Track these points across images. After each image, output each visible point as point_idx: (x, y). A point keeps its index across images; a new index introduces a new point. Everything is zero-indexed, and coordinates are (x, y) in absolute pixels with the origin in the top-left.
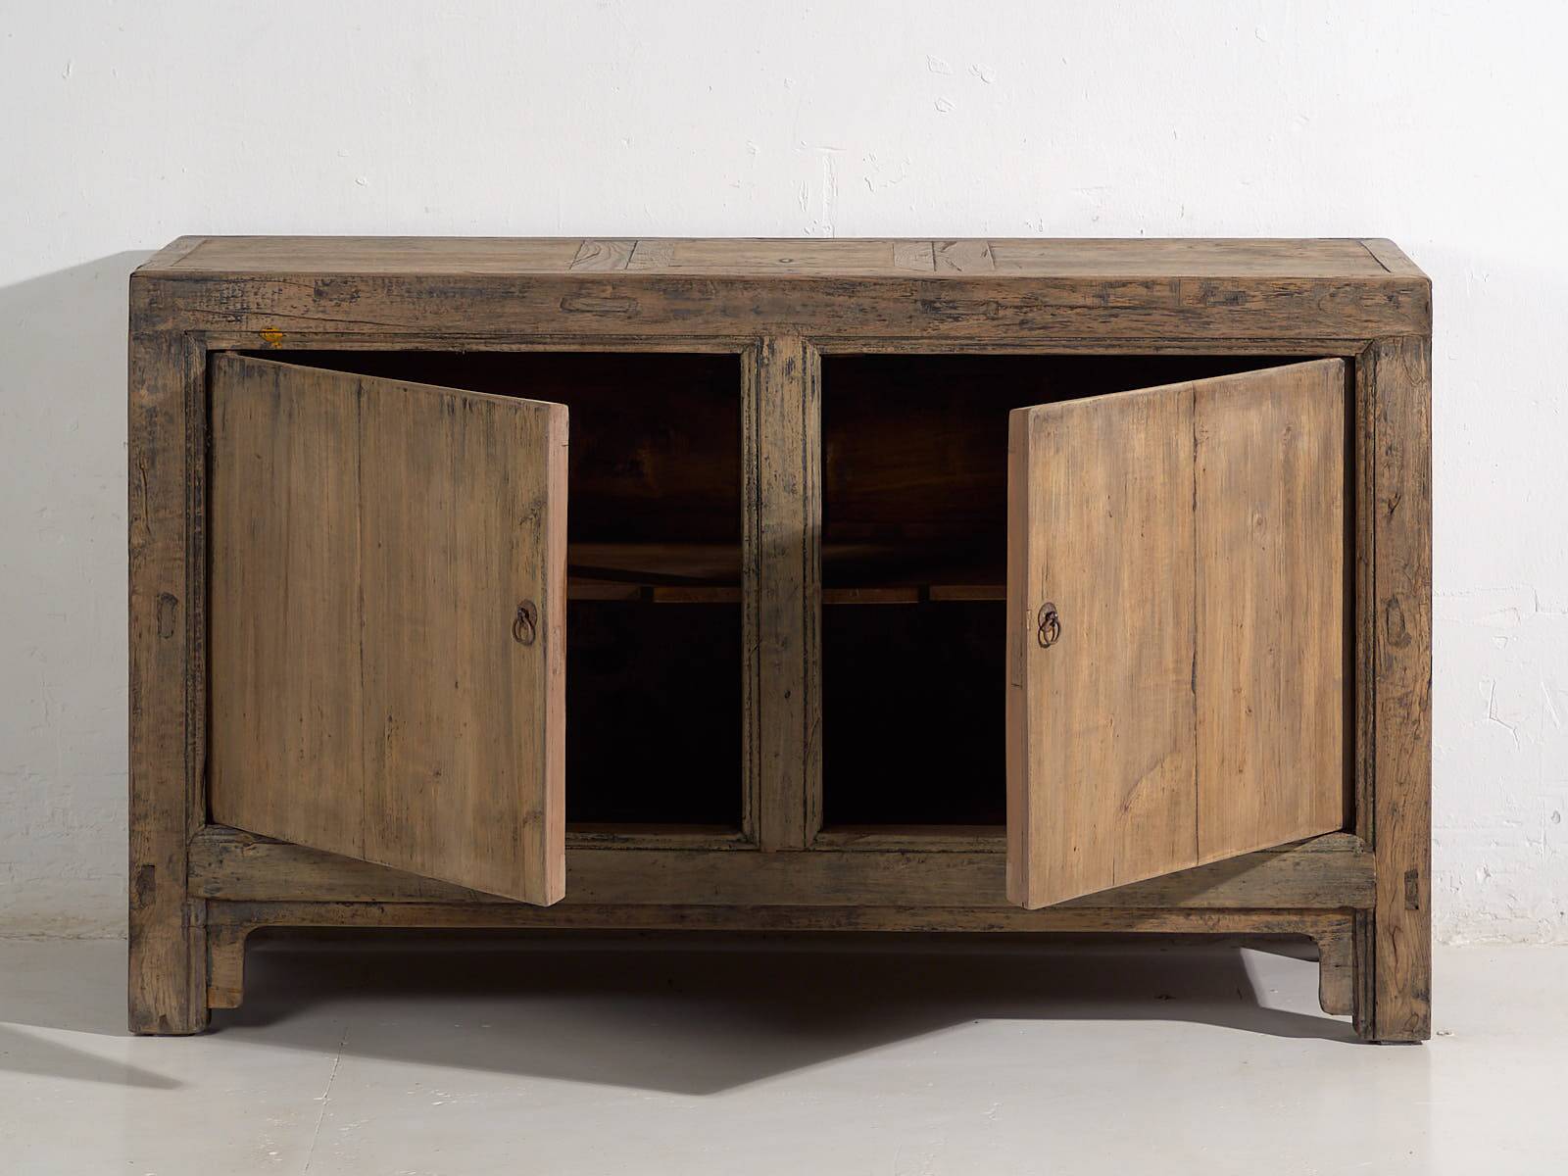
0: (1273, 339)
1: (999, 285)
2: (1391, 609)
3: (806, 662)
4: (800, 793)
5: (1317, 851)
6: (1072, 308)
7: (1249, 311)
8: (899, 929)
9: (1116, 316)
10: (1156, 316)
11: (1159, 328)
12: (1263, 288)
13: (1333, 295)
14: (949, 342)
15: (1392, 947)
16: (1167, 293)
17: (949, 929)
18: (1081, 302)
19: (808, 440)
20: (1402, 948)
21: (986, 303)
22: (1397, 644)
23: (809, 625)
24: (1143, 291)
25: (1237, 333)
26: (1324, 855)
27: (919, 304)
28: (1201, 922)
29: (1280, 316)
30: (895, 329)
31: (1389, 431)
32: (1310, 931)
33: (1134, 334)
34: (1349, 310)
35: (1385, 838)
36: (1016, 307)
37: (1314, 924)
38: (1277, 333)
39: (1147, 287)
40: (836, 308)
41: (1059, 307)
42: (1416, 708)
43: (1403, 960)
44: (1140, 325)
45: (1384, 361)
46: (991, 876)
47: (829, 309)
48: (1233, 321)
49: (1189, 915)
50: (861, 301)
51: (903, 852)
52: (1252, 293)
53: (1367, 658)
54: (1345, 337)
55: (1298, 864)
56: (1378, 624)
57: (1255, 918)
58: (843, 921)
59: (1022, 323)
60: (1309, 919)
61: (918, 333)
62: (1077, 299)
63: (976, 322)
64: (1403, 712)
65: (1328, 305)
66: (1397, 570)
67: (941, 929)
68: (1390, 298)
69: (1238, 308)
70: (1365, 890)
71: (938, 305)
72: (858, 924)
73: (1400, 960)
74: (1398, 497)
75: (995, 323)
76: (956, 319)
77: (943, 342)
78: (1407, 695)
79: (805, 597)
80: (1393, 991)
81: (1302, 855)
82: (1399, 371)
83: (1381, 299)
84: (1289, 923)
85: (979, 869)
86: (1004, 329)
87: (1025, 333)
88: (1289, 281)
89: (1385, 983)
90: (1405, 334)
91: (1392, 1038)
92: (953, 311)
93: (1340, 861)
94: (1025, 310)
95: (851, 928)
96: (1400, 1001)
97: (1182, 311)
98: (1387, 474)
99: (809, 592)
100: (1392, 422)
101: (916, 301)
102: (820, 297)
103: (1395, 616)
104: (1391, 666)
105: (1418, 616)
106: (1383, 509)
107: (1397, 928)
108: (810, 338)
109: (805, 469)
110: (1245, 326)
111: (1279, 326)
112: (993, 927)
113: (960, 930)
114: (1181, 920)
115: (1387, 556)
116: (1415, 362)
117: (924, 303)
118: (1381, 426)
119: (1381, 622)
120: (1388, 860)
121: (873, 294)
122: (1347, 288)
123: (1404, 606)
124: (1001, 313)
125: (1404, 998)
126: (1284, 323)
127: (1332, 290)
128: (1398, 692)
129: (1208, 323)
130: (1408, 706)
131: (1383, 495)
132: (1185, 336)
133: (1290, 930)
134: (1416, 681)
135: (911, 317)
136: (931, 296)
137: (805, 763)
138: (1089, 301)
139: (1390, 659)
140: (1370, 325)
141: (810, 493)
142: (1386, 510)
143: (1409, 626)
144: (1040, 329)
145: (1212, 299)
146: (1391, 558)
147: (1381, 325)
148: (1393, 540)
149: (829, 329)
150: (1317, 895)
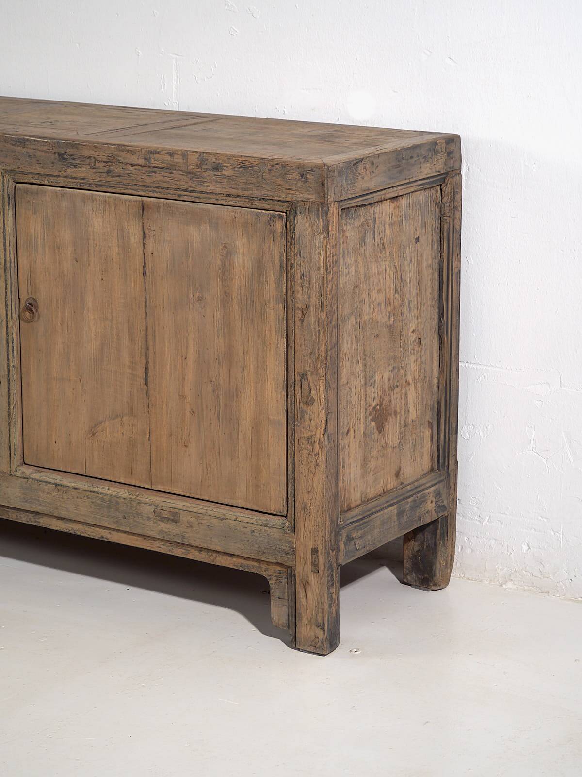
0: (239, 196)
1: (95, 147)
2: (303, 380)
3: (8, 366)
4: (7, 441)
5: (264, 526)
6: (133, 165)
7: (224, 176)
8: (58, 529)
9: (155, 173)
10: (176, 175)
11: (178, 183)
12: (231, 162)
13: (270, 170)
14: (73, 180)
15: (304, 594)
16: (181, 161)
17: (82, 534)
18: (137, 162)
19: (7, 233)
20: (309, 595)
21: (89, 158)
22: (306, 403)
23: (11, 344)
24: (168, 158)
25: (218, 190)
26: (267, 529)
27: (57, 155)
28: (207, 556)
29: (242, 181)
30: (46, 170)
31: (302, 264)
32: (264, 574)
33: (165, 185)
34: (279, 181)
35: (300, 525)
36: (104, 162)
37: (266, 570)
38: (240, 193)
39: (170, 155)
40: (17, 154)
41: (126, 164)
42: (317, 446)
43: (310, 602)
44: (168, 179)
45: (299, 217)
46: (98, 508)
47: (13, 154)
48: (217, 182)
49: (201, 551)
50: (29, 150)
51: (56, 485)
52: (226, 165)
53: (292, 409)
54: (278, 198)
55: (254, 531)
56: (296, 388)
57: (235, 560)
58: (32, 520)
59: (108, 172)
60: (264, 566)
61: (56, 173)
62: (135, 160)
63: (85, 169)
64: (309, 447)
65: (266, 176)
66: (307, 356)
67: (78, 533)
68: (302, 175)
69: (219, 174)
70: (289, 554)
71: (65, 157)
72: (39, 522)
73: (309, 602)
74: (307, 307)
75: (95, 170)
76: (75, 167)
77: (70, 180)
78: (312, 436)
79: (7, 327)
80: (305, 621)
81: (256, 526)
82: (307, 224)
83: (296, 175)
84: (253, 567)
85: (92, 502)
86: (99, 175)
87: (109, 178)
88: (247, 159)
89: (300, 614)
90: (311, 200)
91: (305, 648)
92: (73, 162)
93: (276, 534)
94: (109, 164)
95: (36, 524)
96: (309, 627)
97: (189, 173)
98: (301, 292)
99: (10, 324)
100: (304, 258)
101: (55, 153)
102: (9, 146)
103: (305, 383)
104: (303, 416)
105: (318, 387)
106: (299, 314)
107: (307, 582)
108: (6, 171)
109: (5, 250)
110: (223, 186)
111: (242, 188)
112: (103, 537)
113: (87, 535)
114: (197, 553)
115: (301, 346)
116: (316, 220)
117: (59, 155)
118: (298, 260)
119: (298, 388)
120: (302, 538)
121: (34, 147)
122: (278, 166)
123: (310, 379)
124: (97, 165)
125: (311, 626)
126: (244, 186)
127: (270, 167)
128: (307, 434)
129: (203, 182)
130: (313, 444)
131: (299, 305)
132: (192, 189)
133: (253, 571)
134: (317, 428)
135: (53, 163)
136: (62, 151)
137: (9, 424)
138: (141, 162)
139: (303, 412)
140: (291, 192)
141: (8, 265)
142: (300, 315)
143: (313, 392)
144: (117, 176)
145: (205, 167)
146: (303, 347)
147: (297, 193)
148: (304, 336)
149: (14, 167)
150: (264, 553)
